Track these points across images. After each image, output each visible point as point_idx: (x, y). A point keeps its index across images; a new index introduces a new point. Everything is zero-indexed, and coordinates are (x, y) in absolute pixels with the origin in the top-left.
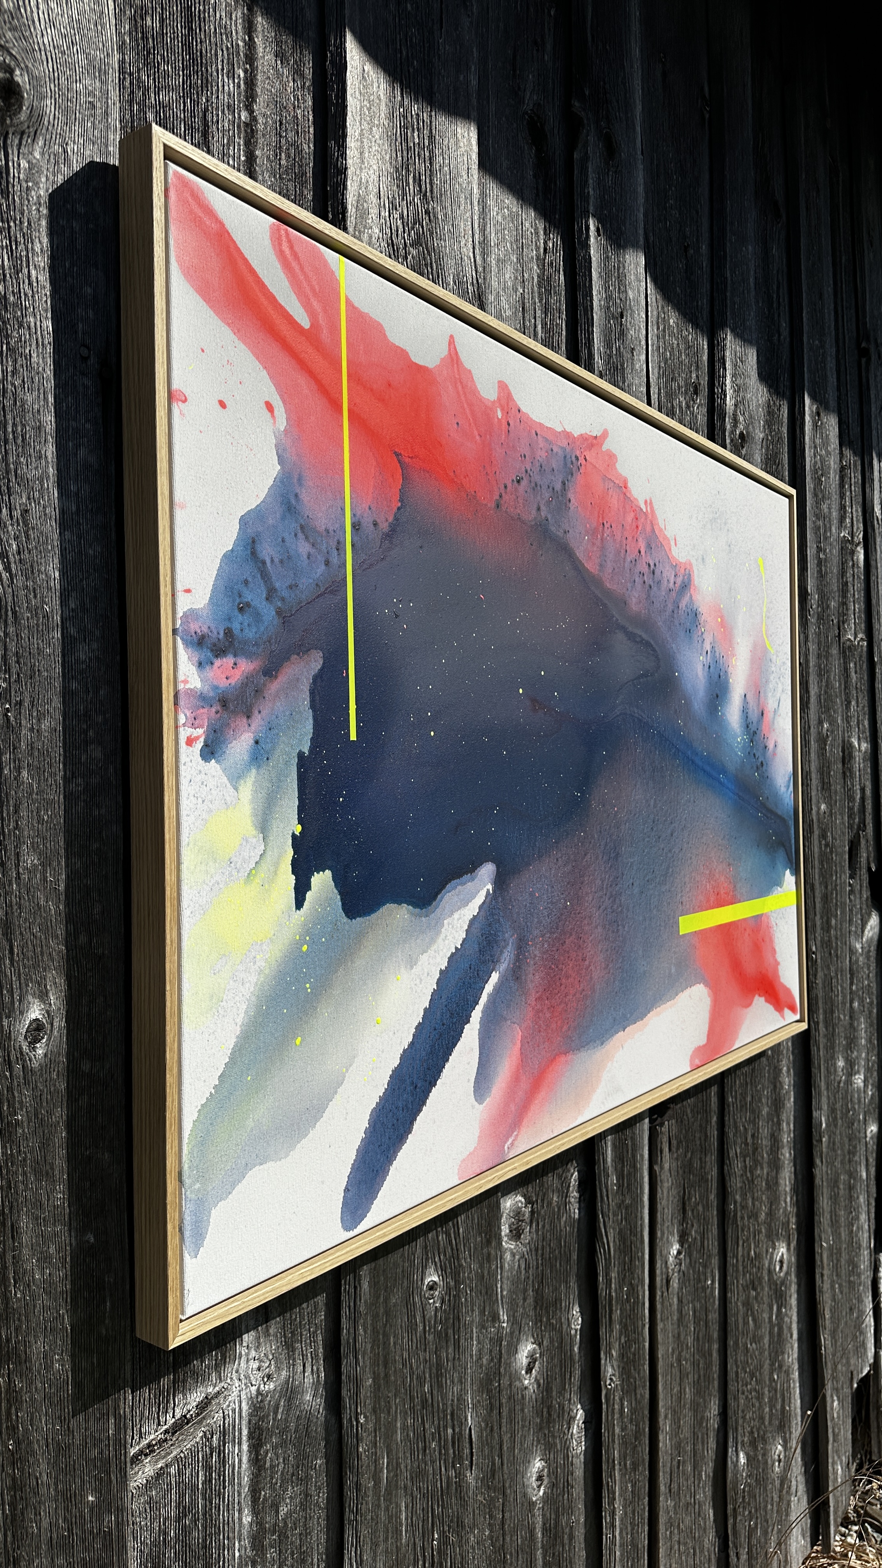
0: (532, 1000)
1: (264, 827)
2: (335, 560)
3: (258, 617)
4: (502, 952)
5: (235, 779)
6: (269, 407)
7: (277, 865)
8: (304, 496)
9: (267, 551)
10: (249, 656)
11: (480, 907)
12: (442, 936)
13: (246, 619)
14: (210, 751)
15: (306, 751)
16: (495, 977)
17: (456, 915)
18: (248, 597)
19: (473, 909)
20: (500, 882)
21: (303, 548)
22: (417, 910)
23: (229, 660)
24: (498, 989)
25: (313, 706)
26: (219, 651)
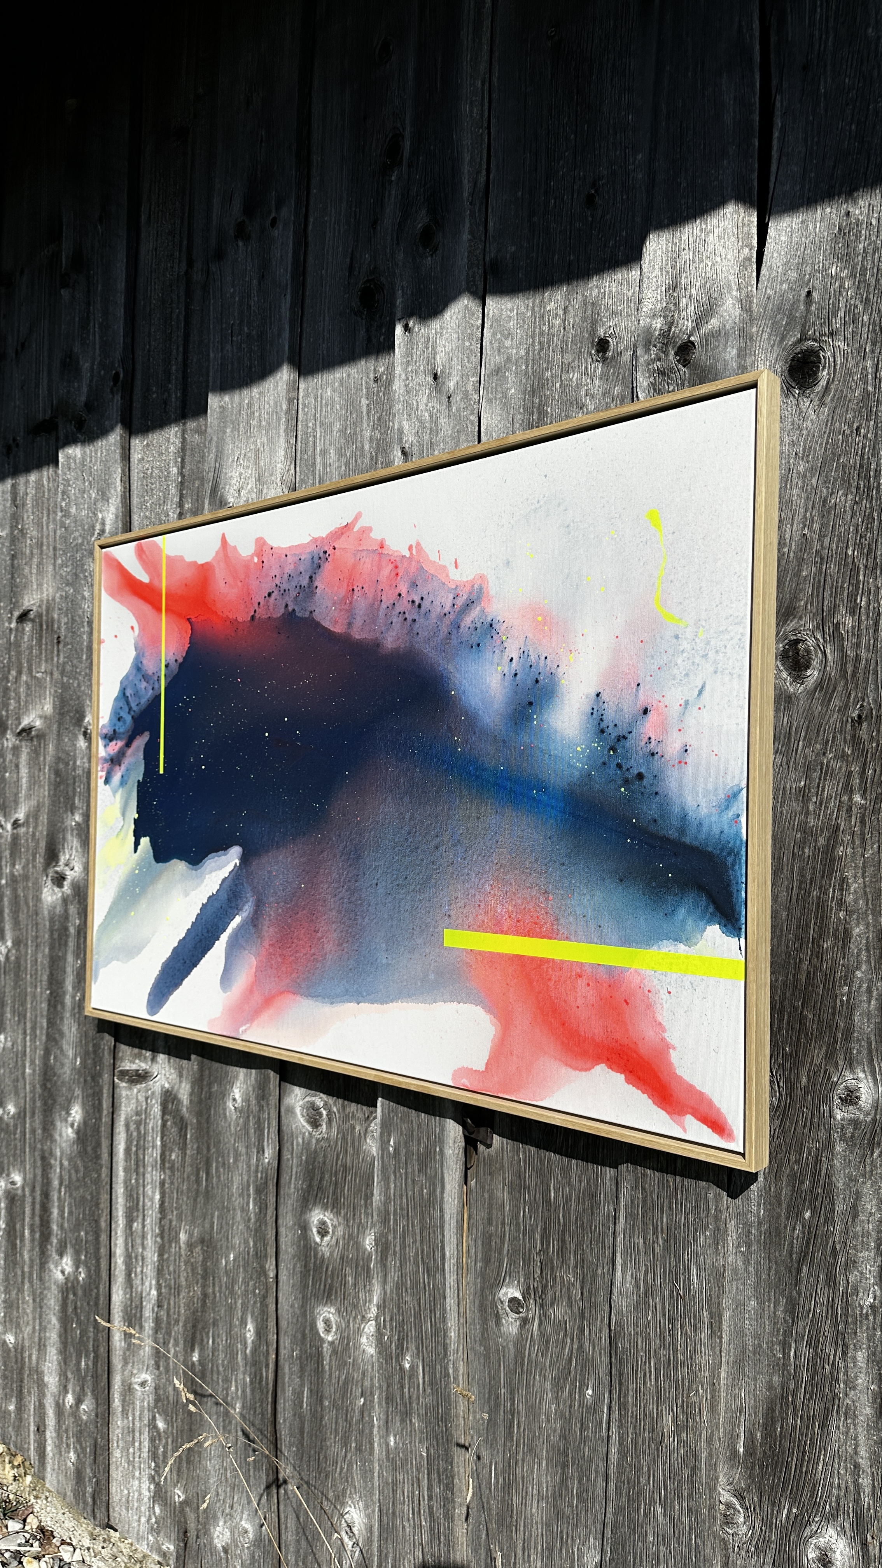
0: (266, 944)
1: (123, 814)
2: (156, 686)
3: (125, 723)
4: (244, 905)
5: (115, 792)
6: (132, 628)
7: (127, 831)
8: (144, 662)
9: (129, 692)
10: (121, 739)
11: (230, 873)
12: (204, 884)
13: (121, 723)
14: (107, 781)
15: (141, 779)
16: (237, 920)
17: (214, 874)
18: (122, 714)
19: (225, 872)
20: (245, 859)
21: (144, 684)
22: (190, 866)
23: (114, 743)
24: (240, 927)
25: (145, 758)
26: (111, 740)
